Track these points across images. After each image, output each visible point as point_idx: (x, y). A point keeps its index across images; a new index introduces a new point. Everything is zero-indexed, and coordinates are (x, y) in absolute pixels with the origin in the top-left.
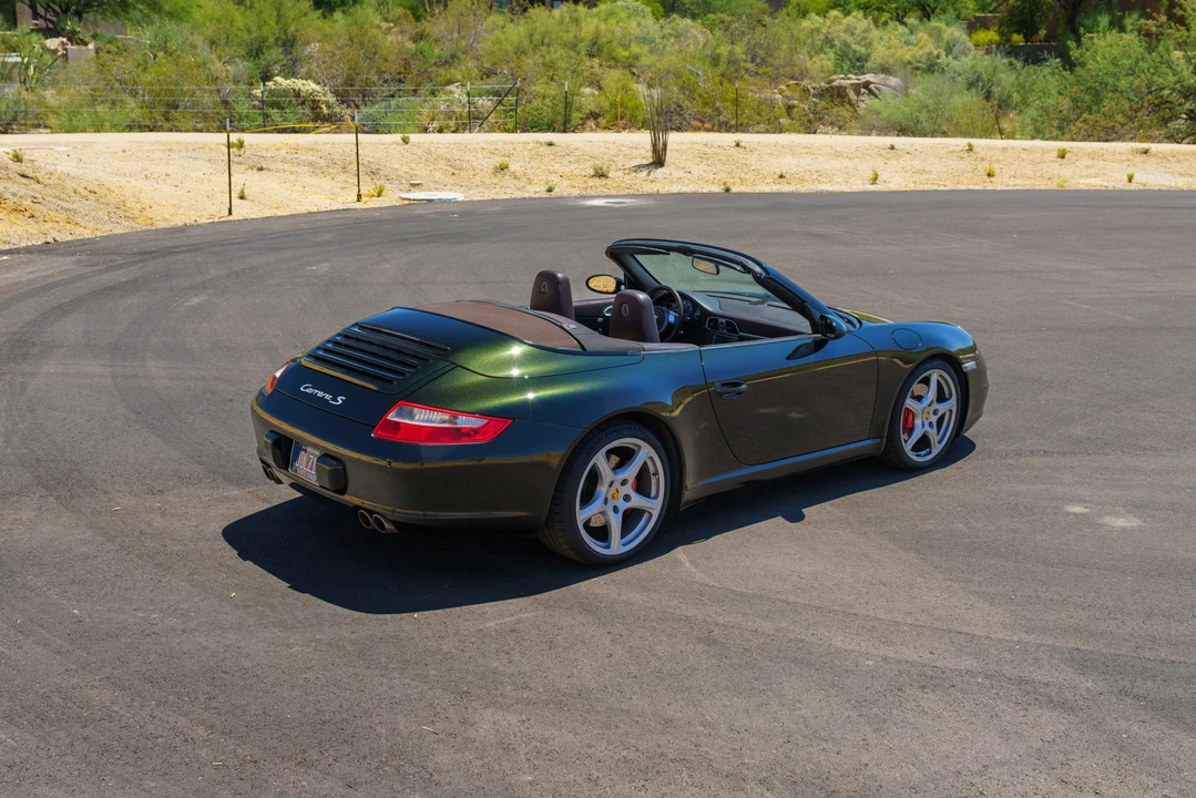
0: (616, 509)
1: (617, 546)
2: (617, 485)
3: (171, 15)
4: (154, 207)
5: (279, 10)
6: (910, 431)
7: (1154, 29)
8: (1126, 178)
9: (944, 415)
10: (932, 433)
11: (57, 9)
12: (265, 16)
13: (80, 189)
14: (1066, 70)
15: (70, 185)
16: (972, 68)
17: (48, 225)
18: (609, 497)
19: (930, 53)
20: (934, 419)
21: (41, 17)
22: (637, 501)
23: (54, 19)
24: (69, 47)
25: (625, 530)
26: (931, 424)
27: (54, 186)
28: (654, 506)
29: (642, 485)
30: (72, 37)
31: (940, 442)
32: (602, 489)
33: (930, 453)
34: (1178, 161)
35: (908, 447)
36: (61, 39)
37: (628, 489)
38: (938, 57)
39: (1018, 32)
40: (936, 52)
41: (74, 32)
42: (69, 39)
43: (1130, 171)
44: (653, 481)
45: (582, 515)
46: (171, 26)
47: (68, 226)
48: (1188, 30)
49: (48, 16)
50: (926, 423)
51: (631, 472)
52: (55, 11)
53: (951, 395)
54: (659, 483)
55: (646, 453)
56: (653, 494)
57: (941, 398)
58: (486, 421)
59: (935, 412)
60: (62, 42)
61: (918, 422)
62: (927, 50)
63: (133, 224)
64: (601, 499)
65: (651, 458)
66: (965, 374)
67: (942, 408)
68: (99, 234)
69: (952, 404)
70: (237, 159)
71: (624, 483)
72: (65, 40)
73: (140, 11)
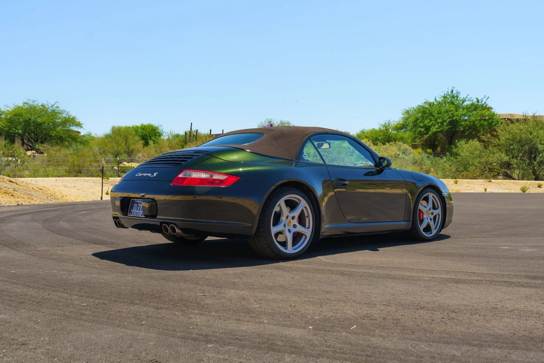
0: (289, 231)
1: (290, 250)
2: (290, 218)
3: (81, 143)
4: (68, 196)
5: (126, 140)
6: (422, 221)
7: (486, 140)
8: (484, 190)
9: (436, 216)
10: (432, 223)
11: (33, 141)
12: (120, 142)
13: (35, 188)
14: (452, 157)
15: (31, 187)
16: (413, 158)
17: (19, 199)
18: (286, 225)
19: (396, 154)
20: (432, 217)
21: (26, 144)
22: (300, 229)
23: (31, 145)
24: (36, 154)
25: (294, 243)
26: (431, 219)
27: (24, 186)
28: (308, 232)
29: (301, 220)
30: (38, 151)
31: (435, 229)
32: (283, 218)
33: (431, 233)
34: (504, 185)
35: (422, 228)
36: (33, 151)
37: (295, 222)
38: (399, 155)
39: (430, 149)
40: (398, 153)
41: (38, 149)
42: (37, 152)
43: (485, 187)
44: (307, 220)
45: (274, 230)
46: (80, 147)
47: (28, 200)
48: (499, 140)
49: (29, 144)
50: (429, 219)
51: (296, 213)
52: (32, 142)
53: (438, 207)
54: (310, 221)
55: (303, 204)
56: (307, 226)
57: (434, 208)
58: (227, 177)
59: (432, 214)
60: (34, 153)
61: (425, 216)
62: (394, 152)
63: (57, 201)
64: (283, 224)
65: (305, 207)
66: (444, 197)
67: (436, 212)
68: (42, 203)
69: (439, 211)
70: (105, 182)
71: (293, 218)
72: (35, 152)
73: (68, 141)
